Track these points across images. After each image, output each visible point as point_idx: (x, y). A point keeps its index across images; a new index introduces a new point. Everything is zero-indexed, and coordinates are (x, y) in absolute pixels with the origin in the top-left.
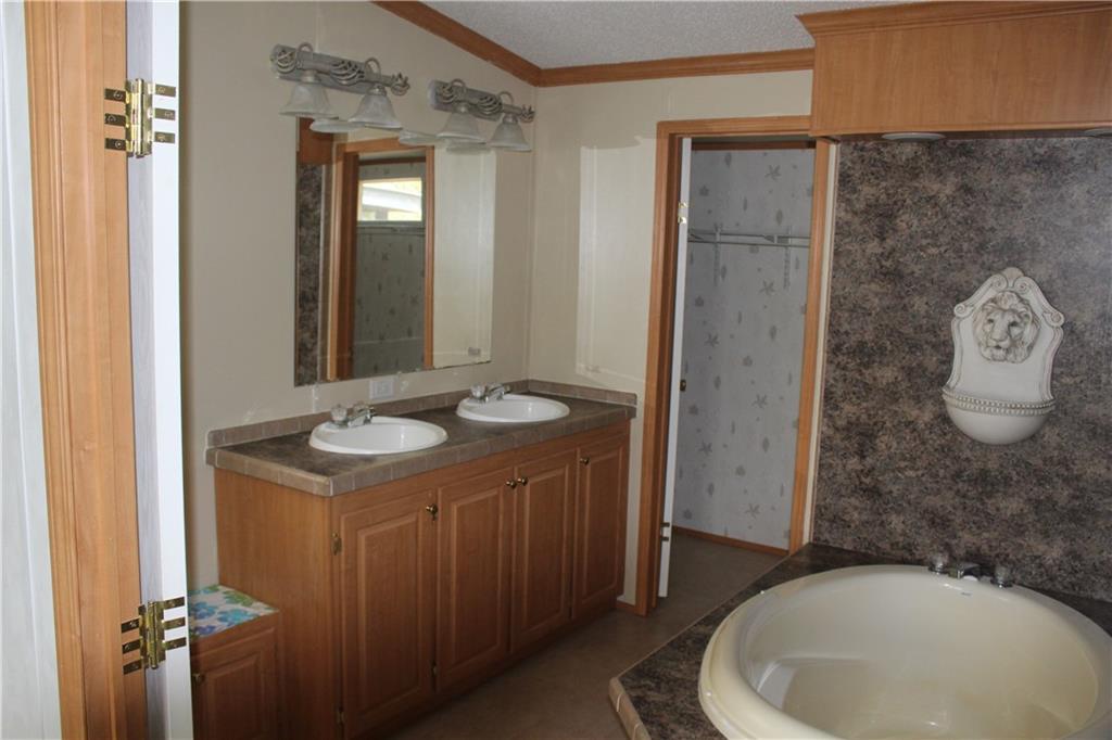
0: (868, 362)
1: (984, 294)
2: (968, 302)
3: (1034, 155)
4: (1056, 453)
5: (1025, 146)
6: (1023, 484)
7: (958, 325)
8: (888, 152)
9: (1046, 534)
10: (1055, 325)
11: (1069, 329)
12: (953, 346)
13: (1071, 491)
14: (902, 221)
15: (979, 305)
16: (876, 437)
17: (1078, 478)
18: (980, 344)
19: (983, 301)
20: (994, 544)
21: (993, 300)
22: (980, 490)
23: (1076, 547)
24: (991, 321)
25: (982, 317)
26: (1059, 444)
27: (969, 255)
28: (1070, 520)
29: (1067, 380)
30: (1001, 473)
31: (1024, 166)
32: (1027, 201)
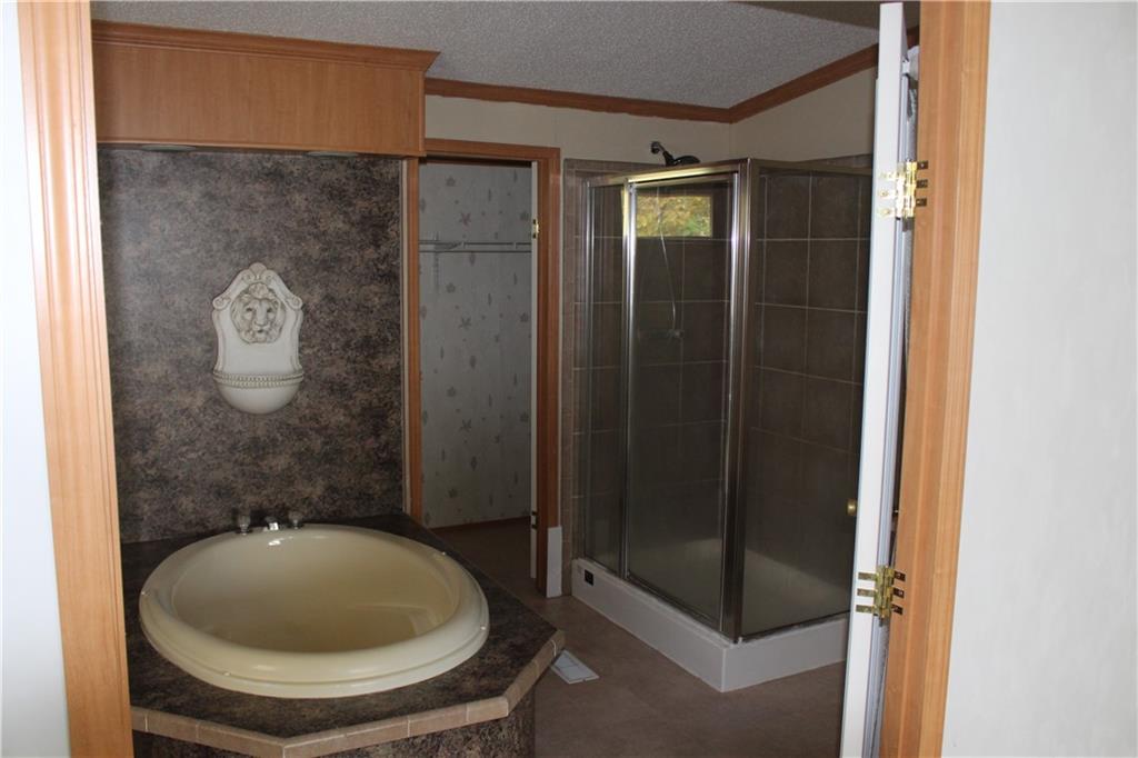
0: (137, 361)
1: (237, 288)
2: (224, 295)
3: (263, 168)
4: (307, 411)
5: (255, 161)
6: (286, 442)
7: (218, 317)
8: (135, 160)
9: (310, 478)
10: (296, 307)
11: (305, 309)
12: (217, 337)
13: (323, 439)
14: (154, 226)
15: (233, 297)
16: (156, 430)
17: (326, 428)
18: (239, 331)
19: (238, 292)
20: (272, 498)
21: (246, 291)
22: (254, 455)
23: (332, 482)
24: (249, 310)
25: (239, 307)
26: (309, 404)
27: (219, 254)
28: (326, 462)
29: (307, 351)
30: (268, 437)
31: (256, 177)
32: (260, 206)
